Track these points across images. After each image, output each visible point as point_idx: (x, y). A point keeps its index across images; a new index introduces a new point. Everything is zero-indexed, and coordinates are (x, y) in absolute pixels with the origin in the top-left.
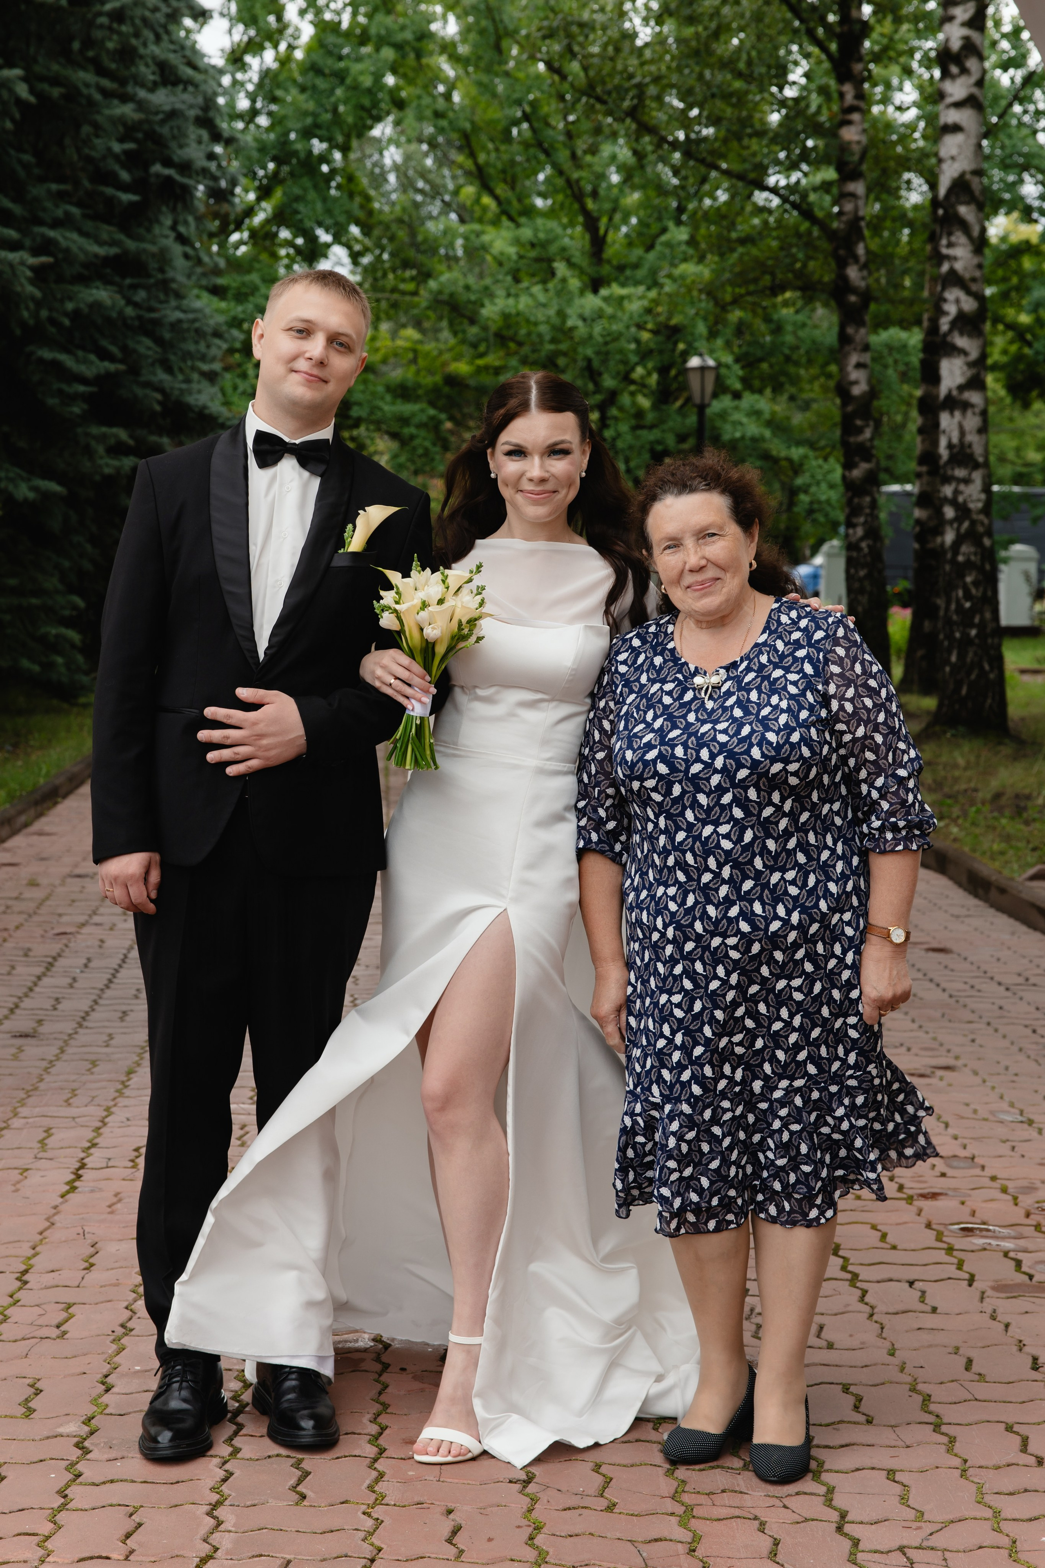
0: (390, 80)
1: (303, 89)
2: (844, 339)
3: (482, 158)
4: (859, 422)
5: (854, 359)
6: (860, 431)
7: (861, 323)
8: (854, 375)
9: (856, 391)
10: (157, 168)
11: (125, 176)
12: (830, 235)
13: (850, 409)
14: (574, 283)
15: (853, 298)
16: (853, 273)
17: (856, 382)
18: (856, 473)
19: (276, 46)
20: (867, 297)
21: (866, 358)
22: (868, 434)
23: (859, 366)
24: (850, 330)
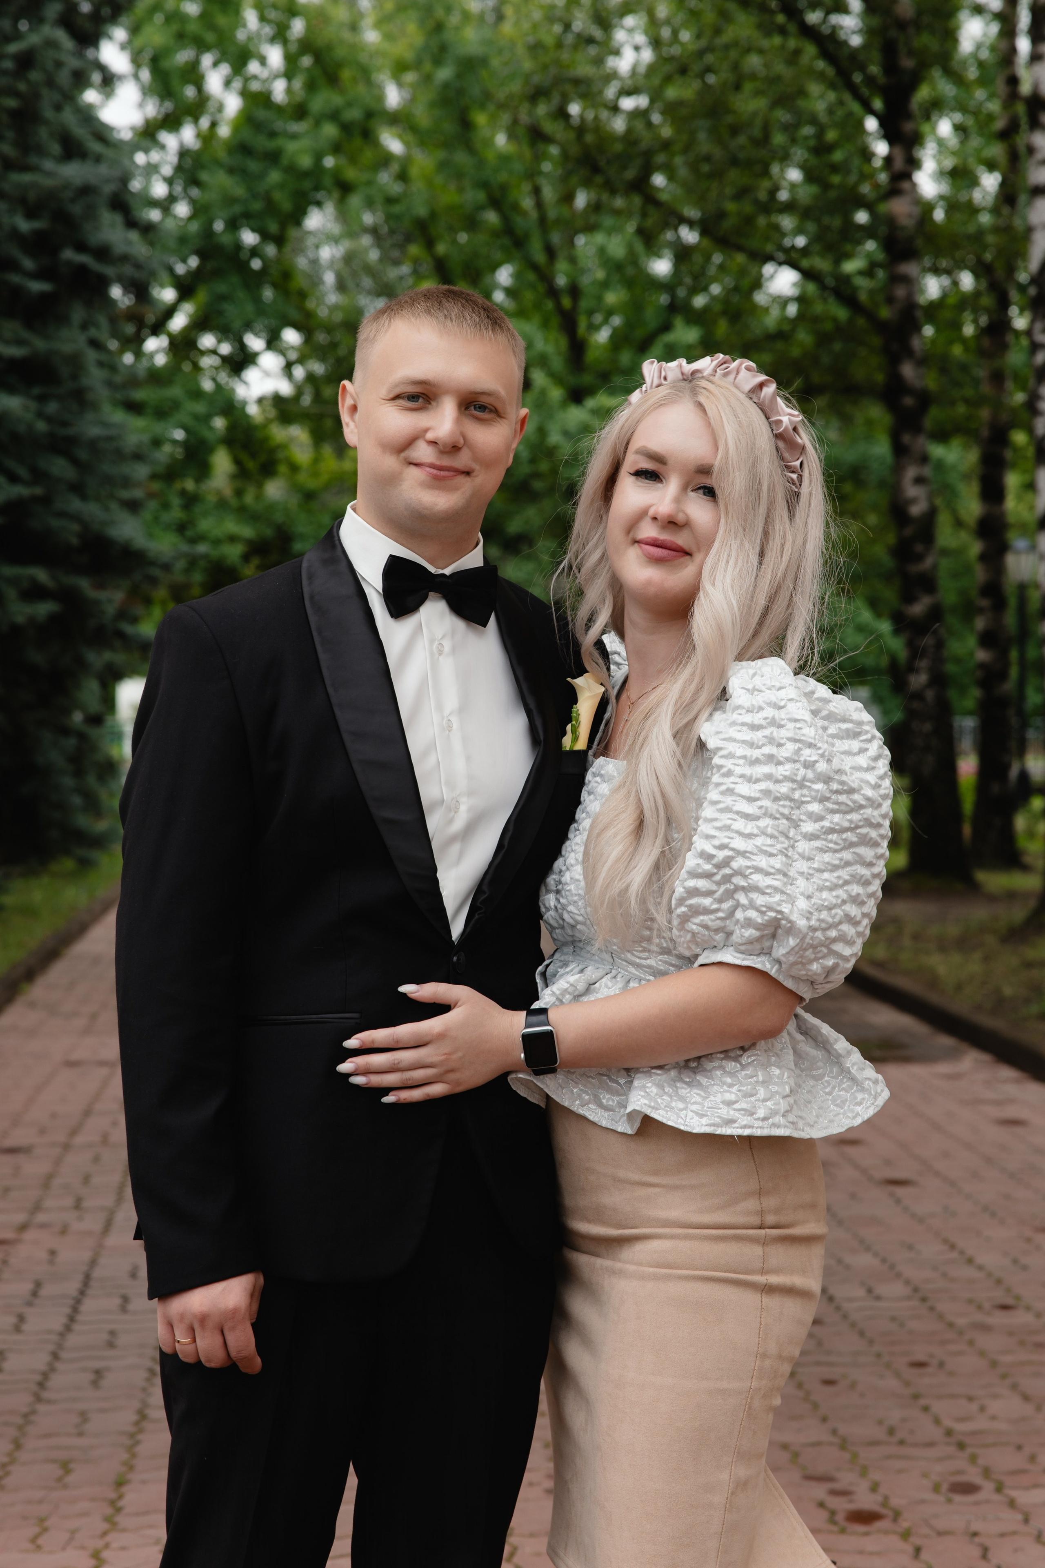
0: (329, 162)
1: (231, 171)
2: (900, 450)
3: (441, 248)
4: (919, 548)
5: (911, 472)
6: (920, 558)
7: (917, 429)
8: (912, 491)
9: (916, 510)
10: (69, 254)
11: (28, 263)
12: (881, 327)
13: (908, 531)
14: (556, 394)
15: (909, 401)
16: (908, 370)
17: (913, 501)
18: (918, 609)
19: (196, 120)
20: (925, 399)
21: (927, 471)
22: (929, 562)
23: (919, 480)
24: (906, 438)
